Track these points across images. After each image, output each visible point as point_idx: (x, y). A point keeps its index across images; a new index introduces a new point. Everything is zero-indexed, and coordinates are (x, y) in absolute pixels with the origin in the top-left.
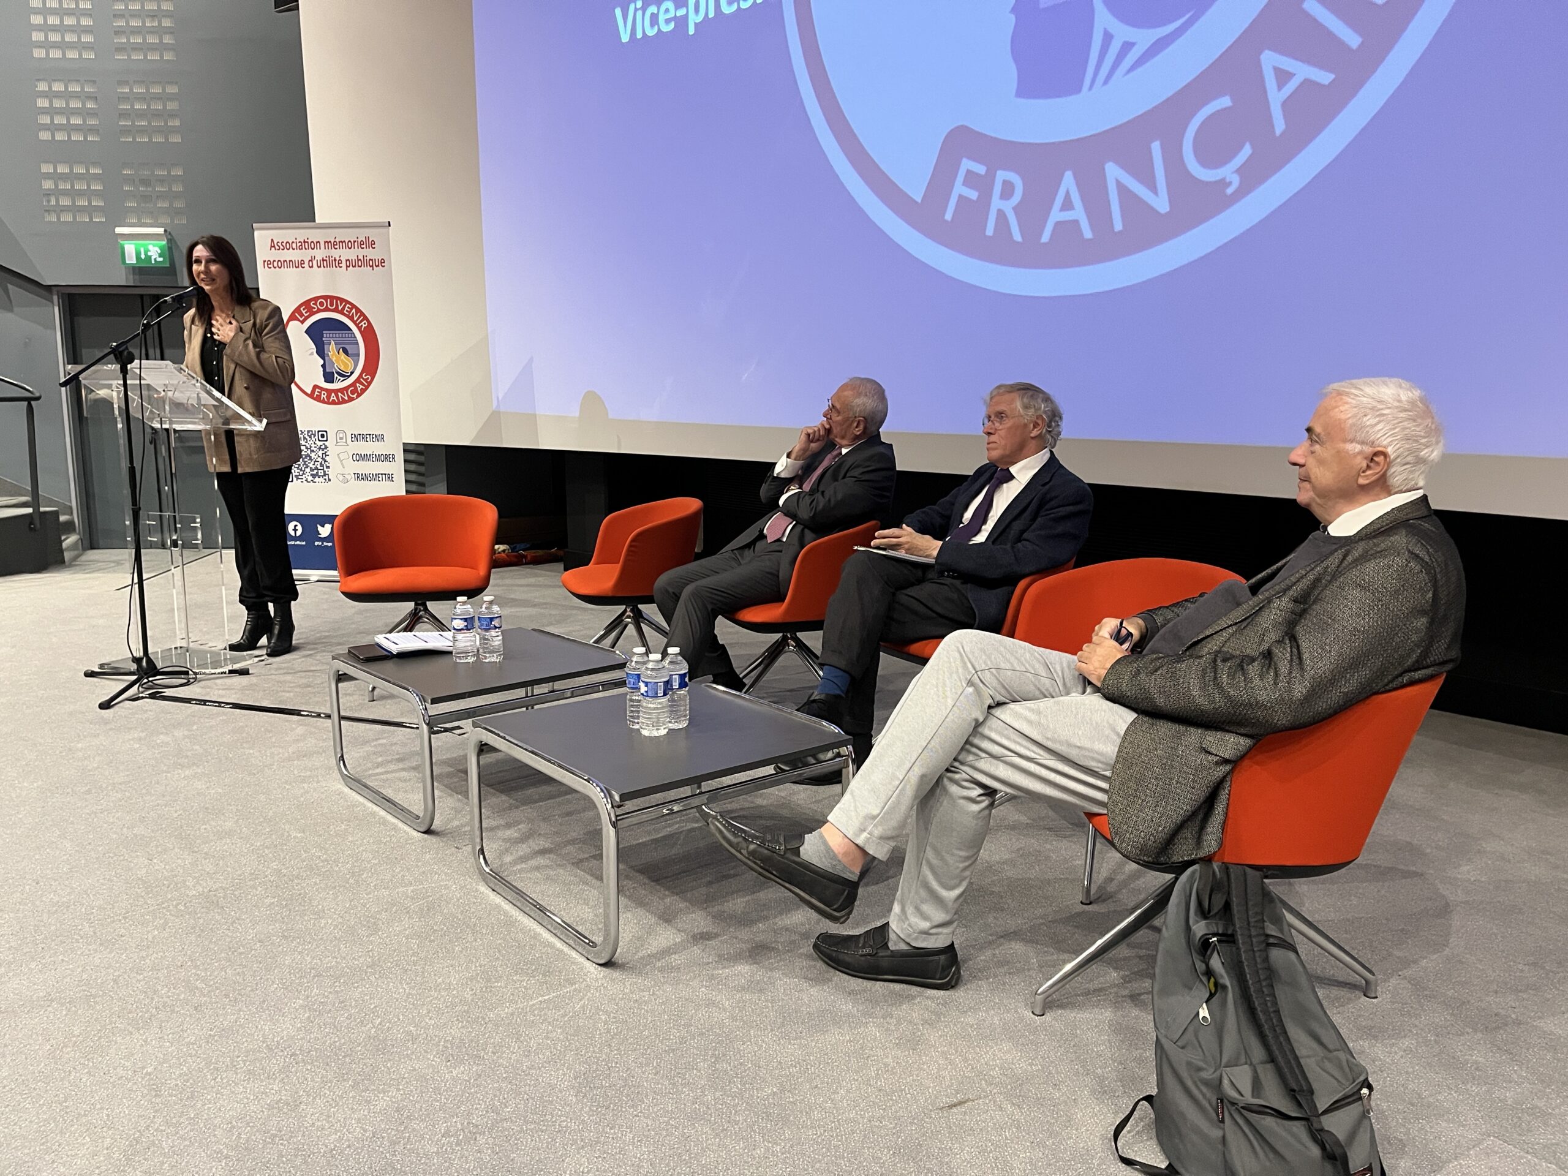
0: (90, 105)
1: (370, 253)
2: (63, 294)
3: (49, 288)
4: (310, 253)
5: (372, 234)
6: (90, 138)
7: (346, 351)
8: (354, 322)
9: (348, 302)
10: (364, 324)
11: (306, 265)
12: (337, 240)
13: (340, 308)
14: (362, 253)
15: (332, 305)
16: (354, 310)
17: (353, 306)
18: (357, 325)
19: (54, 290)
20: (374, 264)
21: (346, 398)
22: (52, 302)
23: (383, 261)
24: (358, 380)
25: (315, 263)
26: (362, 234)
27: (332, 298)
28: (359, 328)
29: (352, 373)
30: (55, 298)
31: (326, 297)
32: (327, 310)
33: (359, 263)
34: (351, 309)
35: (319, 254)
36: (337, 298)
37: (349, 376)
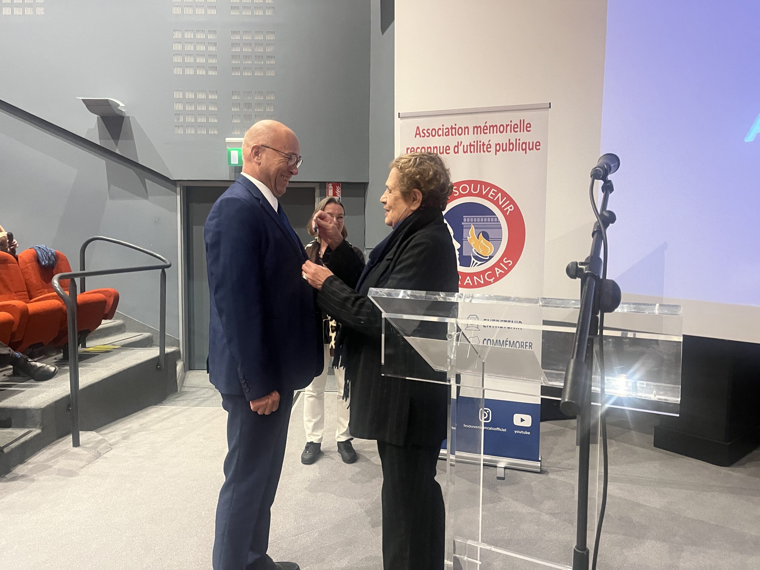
0: (212, 49)
1: (524, 137)
2: (183, 186)
3: (175, 183)
4: (458, 138)
5: (527, 116)
6: (211, 73)
7: (486, 236)
8: (499, 207)
9: (493, 186)
10: (510, 209)
11: (451, 151)
12: (488, 125)
13: (484, 193)
14: (513, 136)
15: (475, 190)
16: (500, 194)
17: (499, 190)
18: (502, 210)
19: (178, 183)
20: (525, 147)
21: (482, 282)
22: (176, 193)
23: (537, 145)
24: (497, 265)
25: (461, 148)
26: (516, 118)
27: (476, 183)
28: (504, 213)
29: (491, 257)
30: (178, 189)
31: (469, 182)
32: (470, 194)
33: (511, 147)
34: (497, 194)
35: (467, 139)
36: (482, 183)
37: (487, 261)
